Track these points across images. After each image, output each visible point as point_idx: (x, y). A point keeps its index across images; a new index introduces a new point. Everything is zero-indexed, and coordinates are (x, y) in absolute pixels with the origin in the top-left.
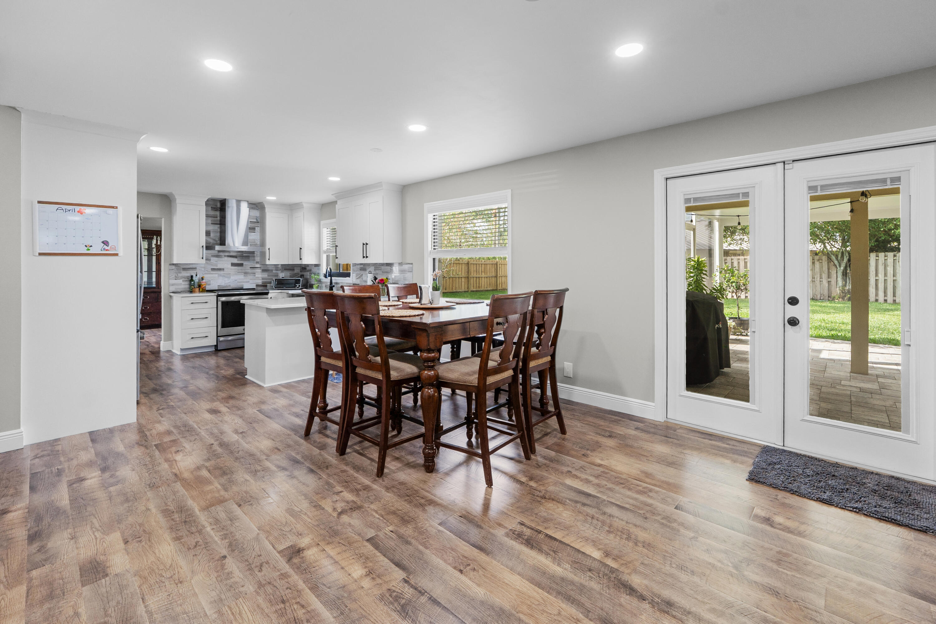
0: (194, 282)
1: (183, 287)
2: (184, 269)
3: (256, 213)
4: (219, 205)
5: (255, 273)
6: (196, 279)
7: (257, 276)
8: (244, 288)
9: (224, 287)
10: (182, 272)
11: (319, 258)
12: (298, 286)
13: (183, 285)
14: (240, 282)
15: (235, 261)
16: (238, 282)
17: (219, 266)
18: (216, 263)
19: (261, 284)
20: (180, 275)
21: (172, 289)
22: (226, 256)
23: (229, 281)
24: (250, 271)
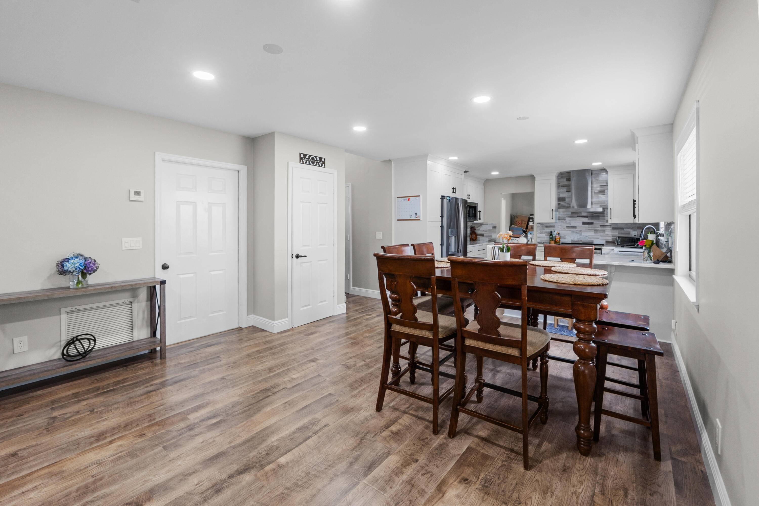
0: (552, 236)
1: (546, 239)
2: (547, 227)
3: (606, 177)
5: (604, 231)
6: (555, 234)
7: (607, 233)
8: (594, 243)
9: (576, 241)
10: (545, 228)
14: (590, 238)
15: (586, 220)
16: (588, 238)
17: (573, 225)
18: (570, 222)
19: (611, 240)
20: (544, 231)
21: (539, 240)
22: (578, 216)
23: (581, 237)
24: (600, 229)
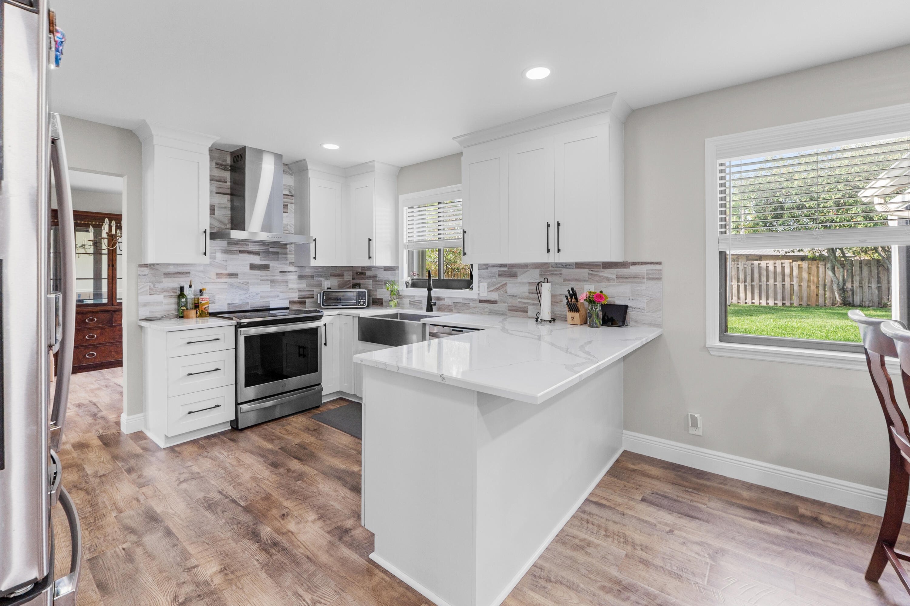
0: (186, 299)
1: (164, 308)
2: (167, 274)
3: (289, 181)
4: (229, 160)
5: (287, 282)
6: (189, 294)
7: (290, 285)
8: (271, 307)
9: (238, 306)
10: (163, 280)
11: (396, 254)
12: (362, 303)
13: (165, 304)
14: (264, 297)
15: (256, 260)
16: (261, 297)
17: (230, 270)
18: (226, 264)
19: (296, 299)
20: (159, 286)
21: (145, 313)
22: (241, 252)
23: (247, 295)
24: (279, 277)
